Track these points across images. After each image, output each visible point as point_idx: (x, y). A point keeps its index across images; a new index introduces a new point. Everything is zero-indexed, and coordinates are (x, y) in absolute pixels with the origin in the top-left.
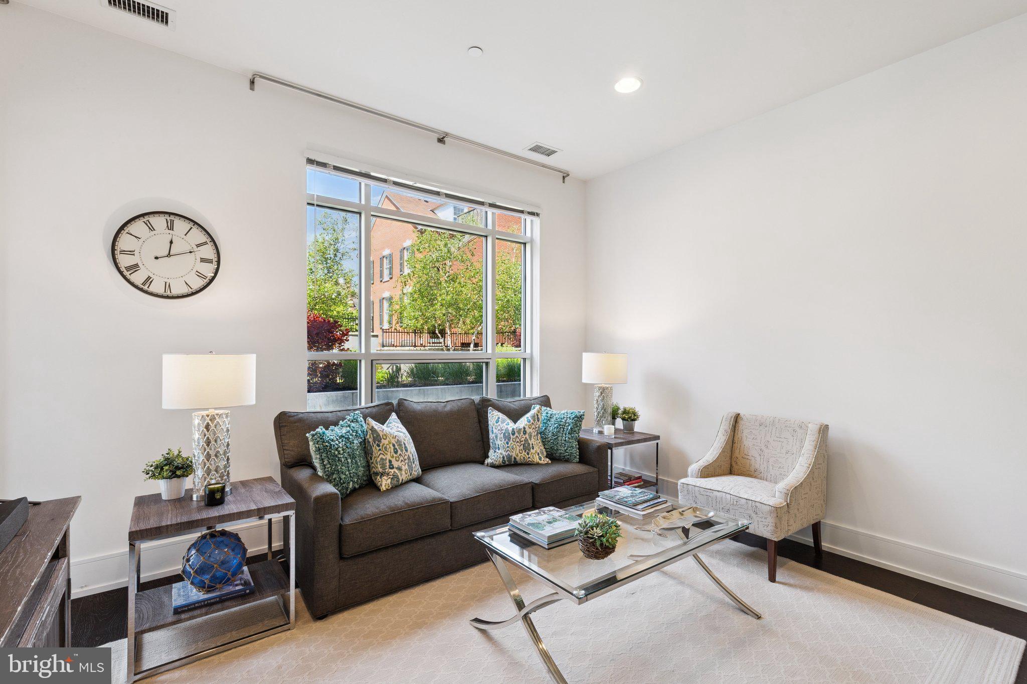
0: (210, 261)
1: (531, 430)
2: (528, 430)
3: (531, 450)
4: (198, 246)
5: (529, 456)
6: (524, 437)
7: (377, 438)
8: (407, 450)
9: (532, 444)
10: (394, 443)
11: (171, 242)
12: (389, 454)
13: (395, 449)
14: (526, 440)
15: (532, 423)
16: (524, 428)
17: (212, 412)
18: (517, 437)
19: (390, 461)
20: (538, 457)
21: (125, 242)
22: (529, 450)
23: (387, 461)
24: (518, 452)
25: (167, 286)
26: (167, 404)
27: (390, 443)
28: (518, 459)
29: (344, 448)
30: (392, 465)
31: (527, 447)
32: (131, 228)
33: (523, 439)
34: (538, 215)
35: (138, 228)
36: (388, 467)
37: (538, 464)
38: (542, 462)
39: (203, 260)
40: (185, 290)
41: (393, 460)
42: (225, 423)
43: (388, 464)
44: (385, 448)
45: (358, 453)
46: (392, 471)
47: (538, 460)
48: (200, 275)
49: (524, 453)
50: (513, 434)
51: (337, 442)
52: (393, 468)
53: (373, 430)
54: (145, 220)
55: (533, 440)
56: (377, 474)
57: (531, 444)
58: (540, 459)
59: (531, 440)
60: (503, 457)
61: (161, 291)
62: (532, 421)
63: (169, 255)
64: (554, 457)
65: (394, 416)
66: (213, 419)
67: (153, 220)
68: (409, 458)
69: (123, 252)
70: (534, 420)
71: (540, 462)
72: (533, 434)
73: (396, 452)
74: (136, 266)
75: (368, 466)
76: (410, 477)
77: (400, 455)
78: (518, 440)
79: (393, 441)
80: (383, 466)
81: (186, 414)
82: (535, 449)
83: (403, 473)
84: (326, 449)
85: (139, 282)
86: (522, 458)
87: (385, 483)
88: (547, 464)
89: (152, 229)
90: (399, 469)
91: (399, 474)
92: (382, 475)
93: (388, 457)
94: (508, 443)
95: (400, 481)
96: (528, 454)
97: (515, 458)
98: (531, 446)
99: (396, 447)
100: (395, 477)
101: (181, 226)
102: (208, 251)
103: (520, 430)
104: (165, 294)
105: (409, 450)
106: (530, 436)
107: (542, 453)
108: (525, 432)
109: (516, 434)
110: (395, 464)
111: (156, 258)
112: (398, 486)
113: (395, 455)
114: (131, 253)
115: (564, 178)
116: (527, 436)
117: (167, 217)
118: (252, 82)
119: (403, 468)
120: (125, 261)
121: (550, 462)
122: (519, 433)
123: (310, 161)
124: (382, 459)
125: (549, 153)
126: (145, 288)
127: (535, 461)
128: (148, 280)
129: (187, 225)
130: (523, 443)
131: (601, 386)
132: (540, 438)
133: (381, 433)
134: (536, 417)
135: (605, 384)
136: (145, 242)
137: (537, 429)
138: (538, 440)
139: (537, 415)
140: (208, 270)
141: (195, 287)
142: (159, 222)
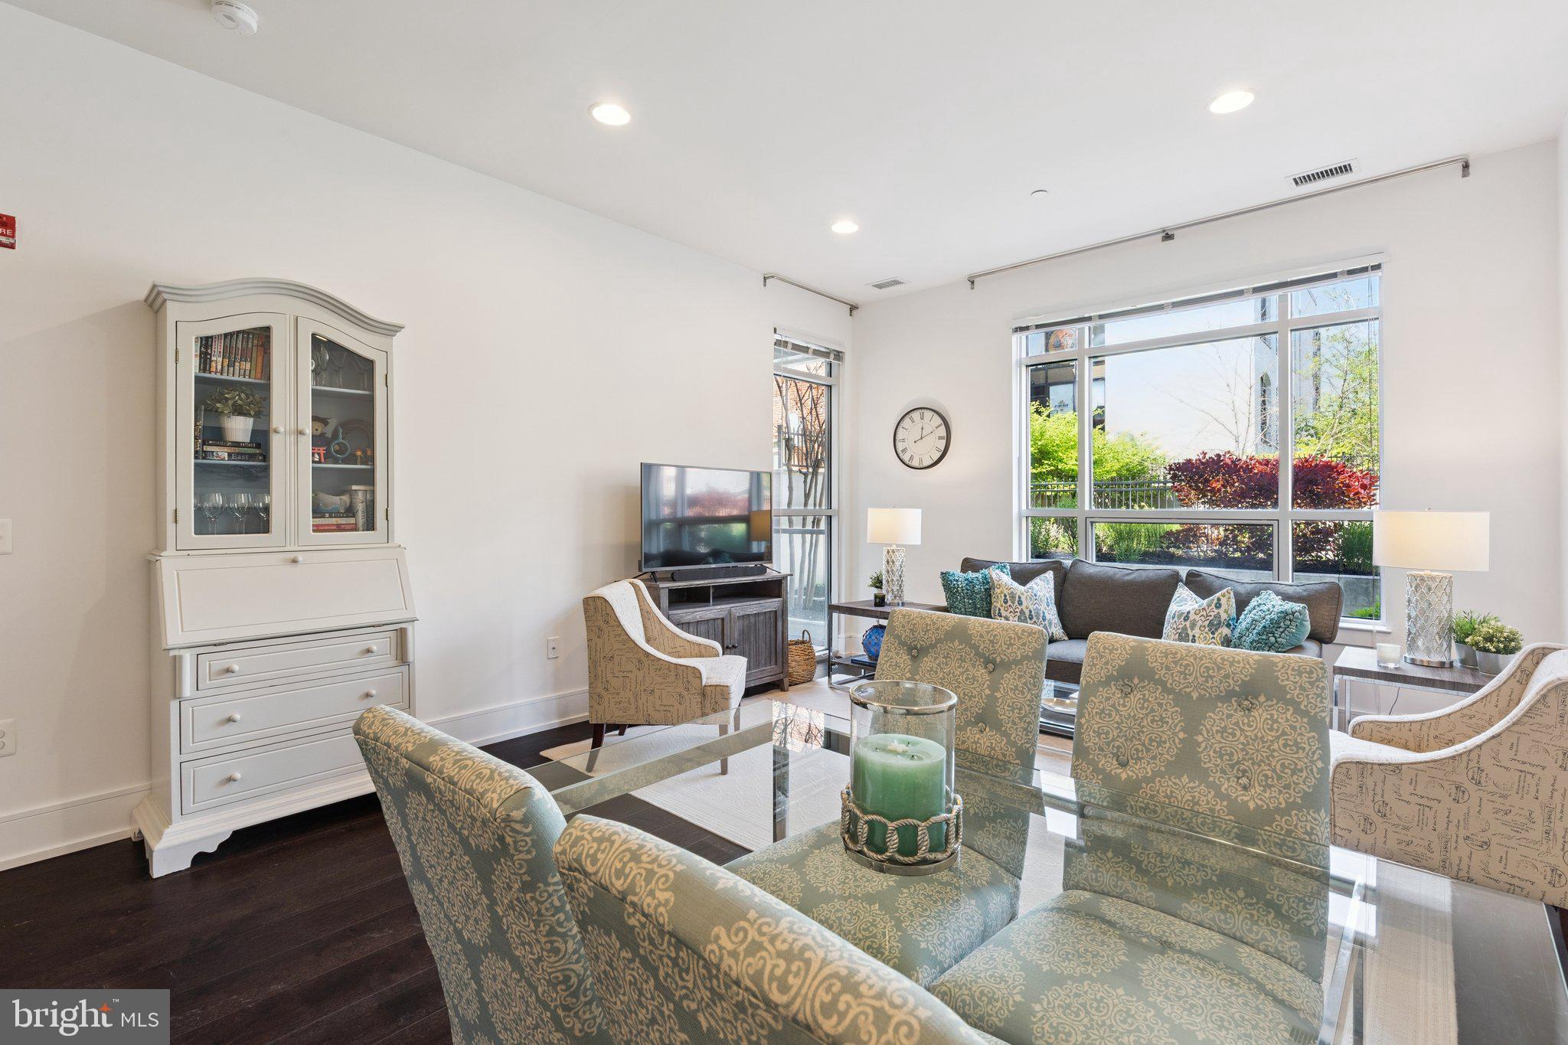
0: (944, 439)
1: (1197, 618)
2: (1192, 616)
4: (937, 428)
6: (1183, 624)
7: (994, 587)
8: (1020, 604)
9: (1194, 636)
10: (1007, 594)
11: (923, 428)
12: (999, 602)
13: (1005, 599)
14: (1185, 628)
15: (1204, 609)
16: (1189, 613)
17: (894, 547)
19: (999, 610)
21: (900, 433)
23: (997, 609)
25: (921, 460)
27: (1002, 592)
29: (964, 588)
32: (904, 422)
33: (1180, 626)
34: (1376, 267)
35: (907, 422)
39: (940, 438)
40: (931, 462)
41: (1002, 609)
42: (899, 557)
44: (998, 596)
45: (978, 596)
48: (938, 450)
50: (1174, 618)
51: (959, 583)
54: (910, 416)
59: (1192, 629)
61: (917, 465)
62: (1205, 606)
63: (922, 438)
65: (1049, 574)
66: (893, 551)
67: (914, 415)
68: (1022, 612)
69: (899, 440)
72: (1200, 623)
73: (1006, 603)
74: (905, 449)
75: (989, 611)
78: (1175, 626)
79: (1006, 592)
85: (907, 461)
89: (913, 421)
93: (999, 606)
101: (928, 414)
102: (943, 431)
104: (920, 467)
105: (1025, 604)
106: (1193, 625)
108: (1186, 618)
109: (1176, 619)
110: (1004, 613)
111: (915, 441)
113: (1004, 605)
114: (903, 440)
115: (1465, 168)
116: (1188, 623)
117: (921, 411)
118: (972, 282)
120: (900, 446)
122: (1179, 618)
123: (1015, 330)
124: (995, 606)
126: (910, 463)
128: (912, 458)
129: (931, 413)
130: (1179, 631)
131: (1422, 573)
132: (1221, 633)
133: (996, 583)
134: (1215, 601)
135: (1431, 571)
136: (910, 432)
137: (1211, 618)
138: (1213, 633)
139: (1219, 599)
140: (943, 444)
141: (937, 458)
142: (917, 415)
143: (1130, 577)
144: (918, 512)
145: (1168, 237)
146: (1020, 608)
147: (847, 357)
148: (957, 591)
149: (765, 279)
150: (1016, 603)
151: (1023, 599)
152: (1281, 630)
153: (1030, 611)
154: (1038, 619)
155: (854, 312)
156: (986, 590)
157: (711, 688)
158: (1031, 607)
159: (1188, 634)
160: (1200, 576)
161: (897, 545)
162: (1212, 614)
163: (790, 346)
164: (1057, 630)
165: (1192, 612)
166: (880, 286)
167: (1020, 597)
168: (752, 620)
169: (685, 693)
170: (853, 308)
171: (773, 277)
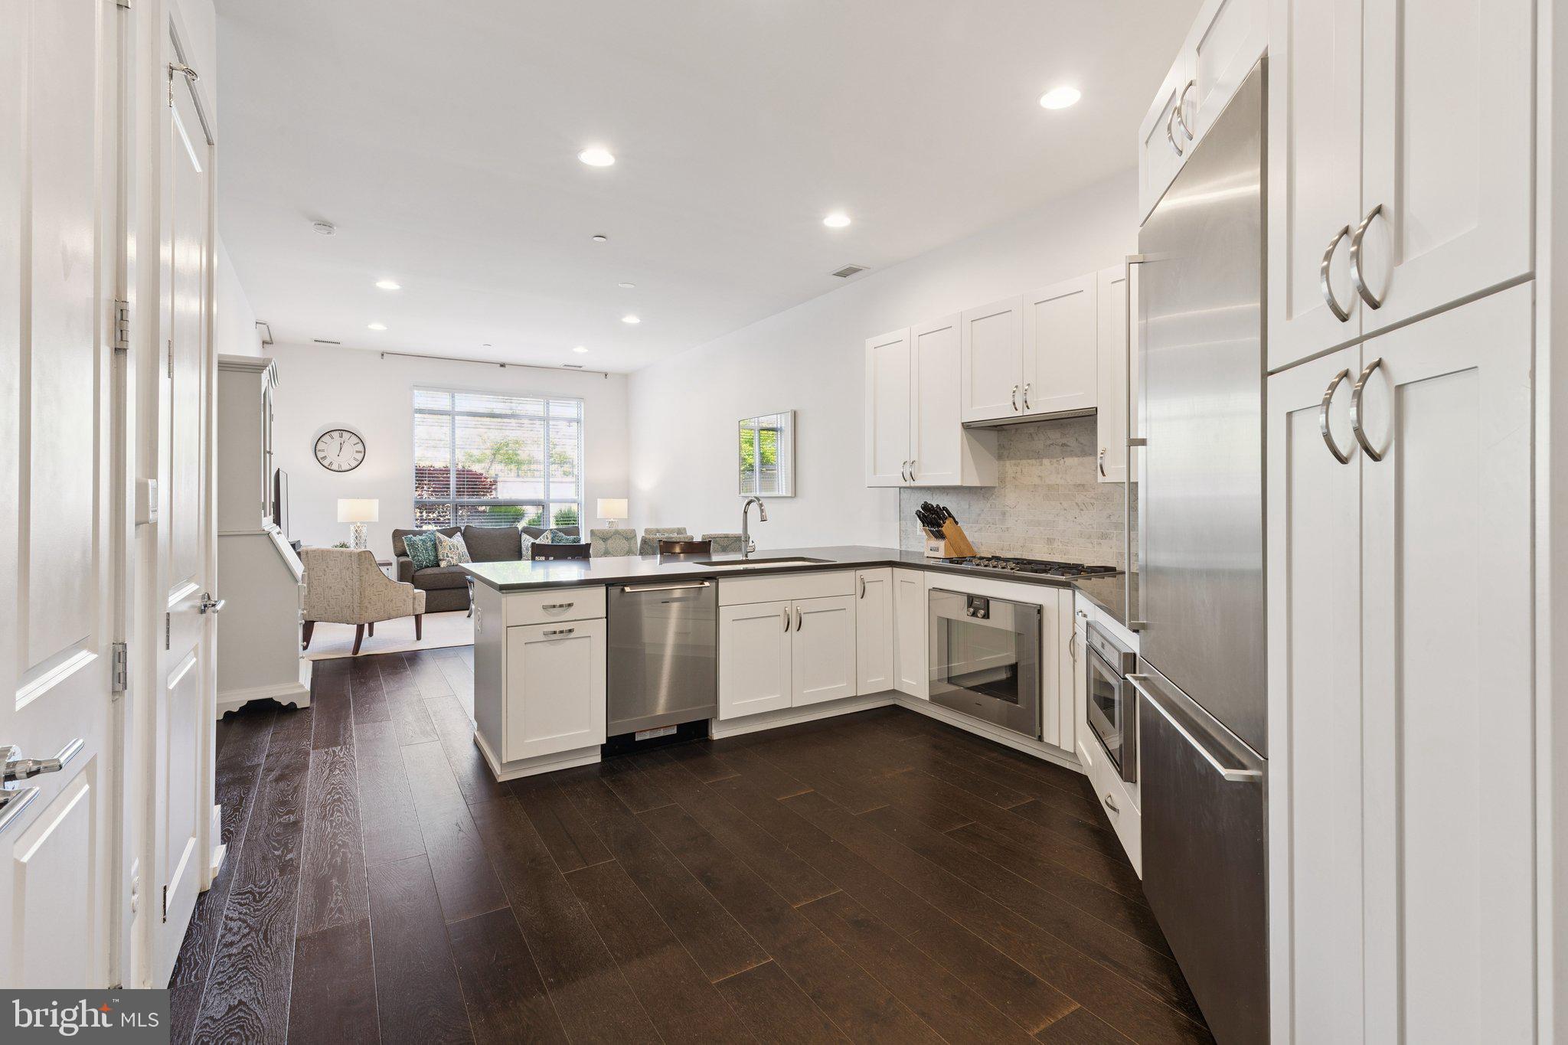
0: (360, 452)
4: (354, 445)
7: (441, 542)
11: (341, 444)
12: (446, 550)
17: (358, 524)
21: (320, 446)
25: (340, 466)
26: (340, 520)
29: (422, 545)
32: (323, 439)
35: (326, 438)
39: (357, 452)
40: (348, 468)
42: (364, 530)
45: (430, 548)
46: (446, 557)
48: (355, 459)
51: (418, 542)
53: (439, 538)
54: (330, 434)
56: (441, 560)
61: (337, 469)
63: (341, 450)
65: (459, 533)
66: (359, 527)
67: (332, 433)
68: (459, 554)
69: (319, 451)
73: (451, 549)
74: (326, 457)
75: (436, 556)
80: (443, 556)
81: (347, 524)
84: (412, 545)
85: (326, 465)
87: (444, 564)
89: (332, 438)
90: (452, 558)
91: (451, 560)
92: (443, 560)
93: (446, 552)
95: (453, 564)
99: (451, 547)
100: (449, 561)
101: (346, 435)
102: (360, 447)
104: (339, 470)
110: (450, 555)
111: (335, 452)
112: (450, 566)
114: (323, 451)
115: (606, 375)
117: (339, 431)
118: (382, 356)
119: (455, 558)
120: (320, 455)
124: (442, 552)
125: (580, 367)
126: (329, 467)
128: (331, 463)
129: (349, 435)
131: (607, 520)
133: (441, 539)
135: (611, 519)
136: (330, 447)
140: (359, 456)
141: (353, 465)
142: (336, 435)
144: (374, 500)
145: (502, 367)
151: (456, 546)
153: (462, 553)
155: (266, 346)
156: (434, 544)
158: (459, 550)
166: (317, 341)
167: (454, 546)
169: (406, 599)
170: (267, 342)
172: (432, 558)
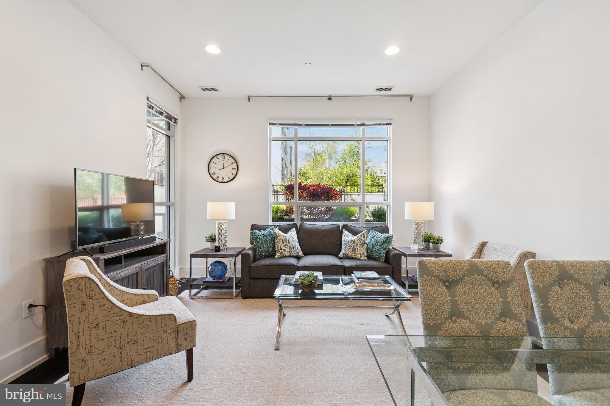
0: (235, 169)
1: (358, 242)
2: (356, 241)
3: (356, 252)
4: (232, 164)
5: (355, 254)
6: (353, 244)
7: (277, 237)
8: (289, 243)
9: (358, 249)
10: (283, 239)
11: (224, 163)
12: (280, 243)
13: (283, 242)
14: (354, 246)
15: (360, 238)
16: (354, 240)
17: (221, 221)
18: (350, 244)
19: (281, 247)
20: (360, 255)
21: (212, 165)
22: (355, 252)
23: (279, 246)
24: (349, 252)
25: (223, 179)
26: (209, 218)
27: (281, 239)
28: (349, 255)
29: (263, 239)
30: (281, 248)
31: (354, 250)
32: (213, 160)
33: (352, 246)
34: (390, 124)
35: (215, 160)
36: (279, 249)
37: (359, 259)
38: (362, 259)
39: (233, 169)
40: (228, 180)
43: (280, 248)
44: (279, 241)
45: (269, 241)
46: (281, 251)
47: (359, 257)
48: (233, 174)
49: (352, 252)
50: (348, 243)
51: (260, 236)
52: (281, 249)
54: (217, 157)
55: (358, 247)
57: (356, 248)
58: (361, 257)
59: (357, 246)
60: (343, 254)
62: (359, 237)
63: (223, 168)
64: (370, 257)
65: (294, 229)
66: (221, 223)
68: (290, 247)
69: (211, 168)
70: (361, 237)
71: (360, 258)
72: (359, 244)
73: (283, 243)
74: (215, 173)
75: (274, 248)
76: (290, 255)
77: (285, 244)
78: (350, 246)
79: (283, 238)
80: (278, 249)
82: (359, 252)
83: (286, 252)
85: (215, 178)
86: (351, 255)
87: (278, 255)
88: (365, 260)
89: (219, 160)
90: (284, 250)
91: (283, 252)
92: (278, 252)
93: (280, 245)
94: (345, 247)
95: (284, 255)
96: (354, 253)
97: (348, 255)
98: (356, 250)
99: (284, 241)
100: (282, 253)
101: (227, 157)
102: (235, 165)
103: (352, 241)
104: (222, 182)
105: (291, 243)
106: (357, 245)
107: (364, 254)
108: (354, 242)
109: (350, 243)
110: (283, 248)
111: (220, 170)
112: (283, 257)
113: (283, 244)
114: (213, 168)
115: (411, 98)
116: (355, 244)
117: (223, 155)
118: (249, 99)
119: (286, 250)
120: (212, 171)
121: (367, 259)
122: (351, 242)
123: (270, 124)
124: (278, 245)
126: (217, 180)
127: (358, 257)
128: (218, 177)
129: (228, 157)
130: (352, 247)
131: (417, 221)
132: (365, 247)
133: (278, 235)
134: (363, 235)
135: (420, 220)
136: (217, 165)
137: (362, 242)
138: (363, 247)
139: (364, 234)
140: (234, 172)
141: (231, 178)
142: (220, 157)
143: (323, 228)
144: (234, 203)
145: (330, 99)
146: (289, 245)
147: (179, 122)
148: (260, 240)
149: (142, 66)
150: (288, 243)
151: (290, 241)
152: (387, 243)
153: (293, 246)
154: (296, 249)
155: (182, 100)
156: (271, 238)
157: (183, 325)
158: (293, 244)
159: (355, 249)
160: (348, 226)
161: (223, 220)
162: (362, 240)
163: (154, 109)
164: (301, 253)
165: (356, 240)
166: (204, 89)
167: (289, 240)
168: (152, 270)
170: (182, 98)
171: (148, 66)
172: (270, 249)
